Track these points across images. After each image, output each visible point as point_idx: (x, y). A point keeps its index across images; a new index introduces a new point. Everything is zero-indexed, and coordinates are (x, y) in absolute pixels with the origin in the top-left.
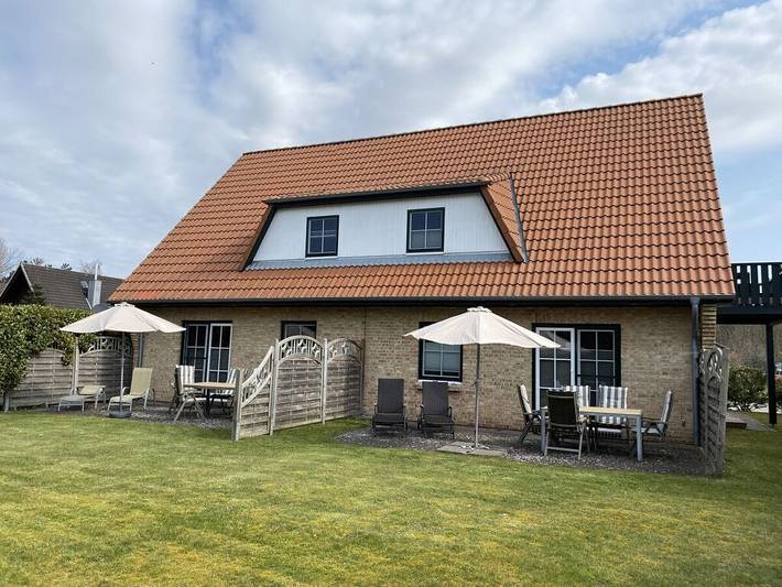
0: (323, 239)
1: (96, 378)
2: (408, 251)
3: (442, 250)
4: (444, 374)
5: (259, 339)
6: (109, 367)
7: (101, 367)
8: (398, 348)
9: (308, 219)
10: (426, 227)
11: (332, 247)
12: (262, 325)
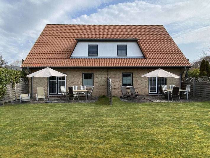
0: (93, 51)
1: (21, 92)
2: (118, 55)
3: (126, 55)
4: (128, 85)
5: (76, 78)
6: (23, 88)
7: (21, 88)
8: (117, 79)
9: (88, 45)
10: (122, 49)
11: (96, 53)
12: (76, 74)
